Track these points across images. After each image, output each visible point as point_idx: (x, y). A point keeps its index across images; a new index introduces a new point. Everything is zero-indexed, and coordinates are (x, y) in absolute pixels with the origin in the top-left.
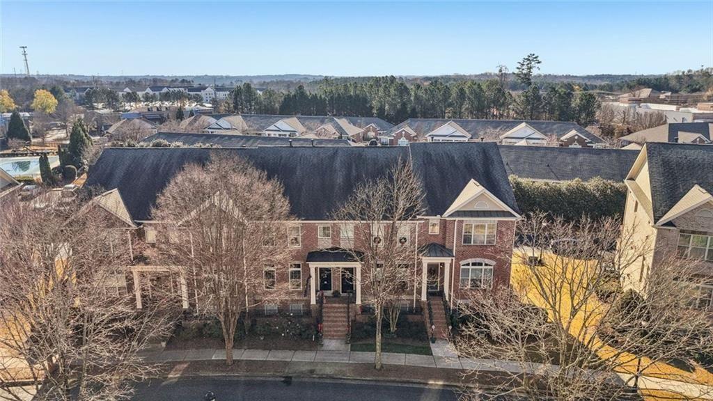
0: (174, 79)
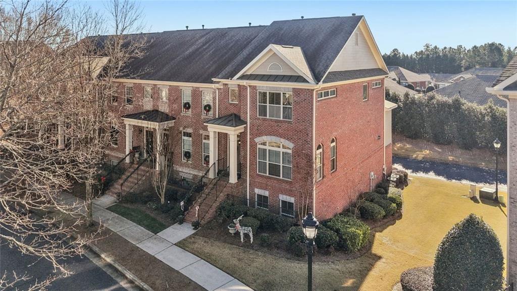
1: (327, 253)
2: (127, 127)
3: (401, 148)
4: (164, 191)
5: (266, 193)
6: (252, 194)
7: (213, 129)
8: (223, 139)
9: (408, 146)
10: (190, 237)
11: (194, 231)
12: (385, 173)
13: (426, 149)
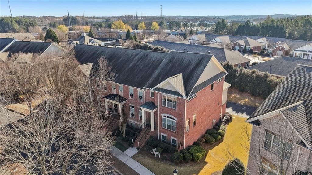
0: (215, 17)
1: (187, 163)
2: (106, 102)
3: (234, 97)
4: (124, 132)
5: (166, 135)
6: (160, 136)
7: (144, 110)
8: (148, 114)
9: (238, 96)
10: (136, 154)
11: (138, 151)
12: (221, 117)
13: (247, 98)
